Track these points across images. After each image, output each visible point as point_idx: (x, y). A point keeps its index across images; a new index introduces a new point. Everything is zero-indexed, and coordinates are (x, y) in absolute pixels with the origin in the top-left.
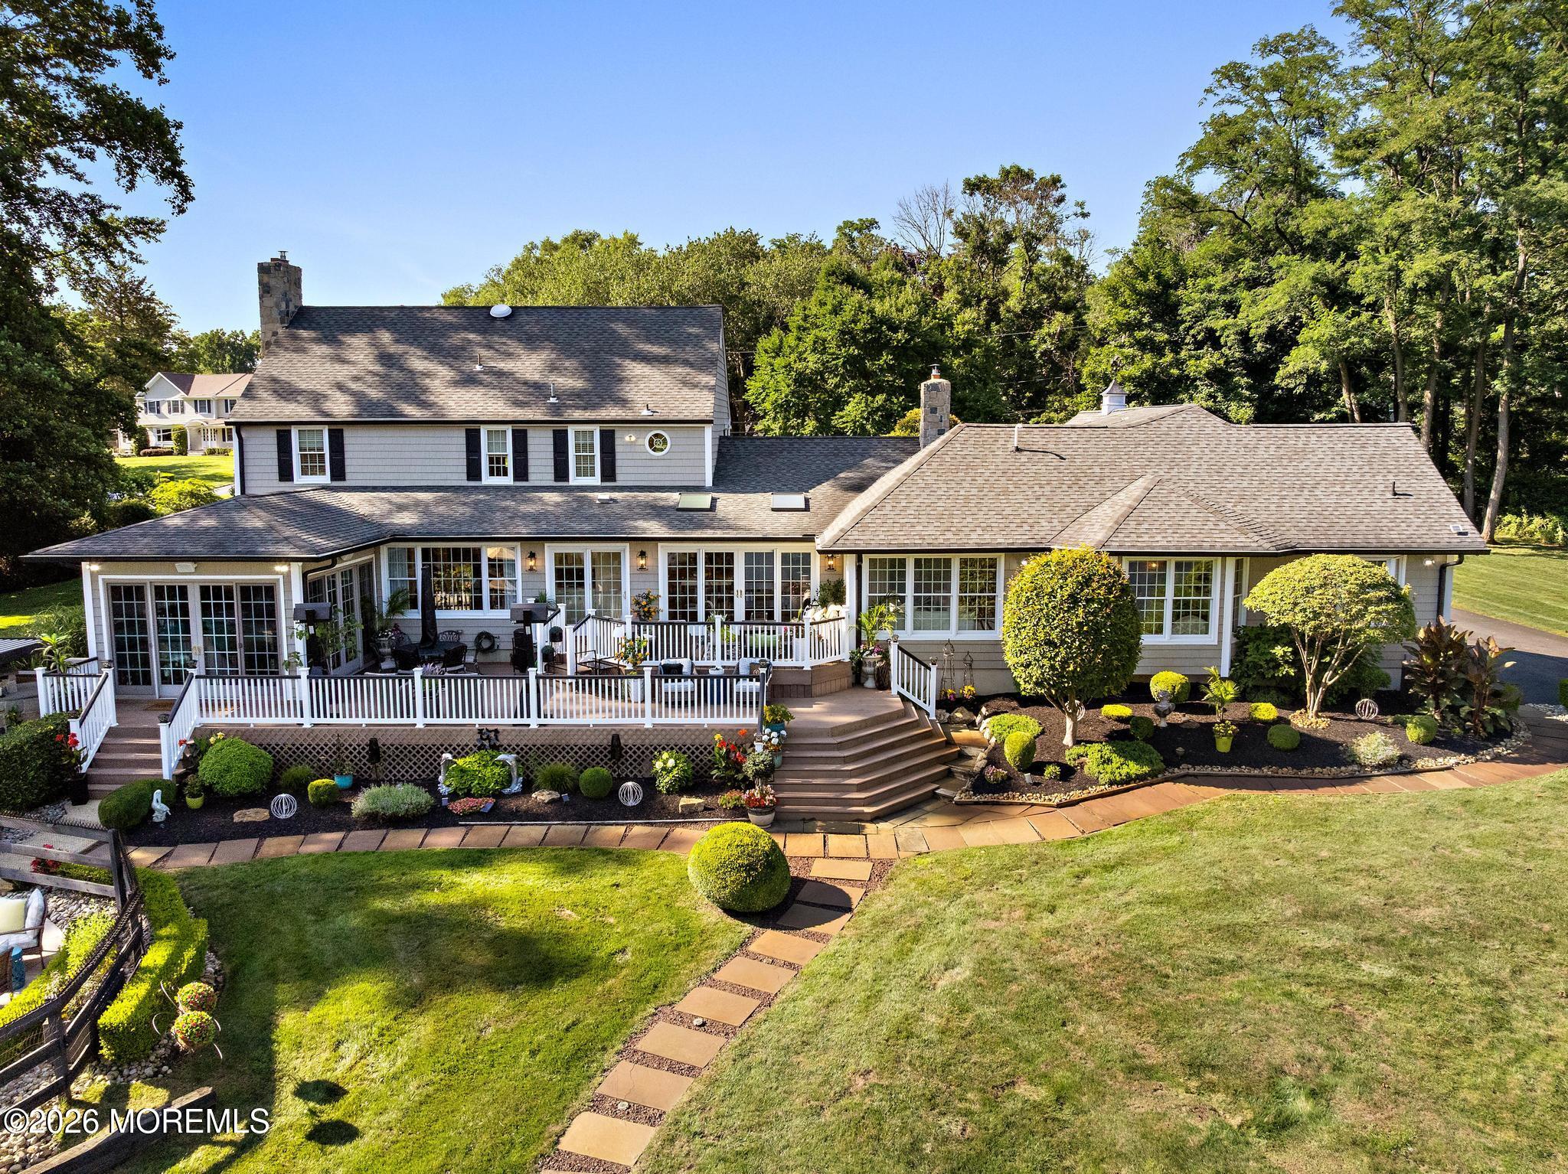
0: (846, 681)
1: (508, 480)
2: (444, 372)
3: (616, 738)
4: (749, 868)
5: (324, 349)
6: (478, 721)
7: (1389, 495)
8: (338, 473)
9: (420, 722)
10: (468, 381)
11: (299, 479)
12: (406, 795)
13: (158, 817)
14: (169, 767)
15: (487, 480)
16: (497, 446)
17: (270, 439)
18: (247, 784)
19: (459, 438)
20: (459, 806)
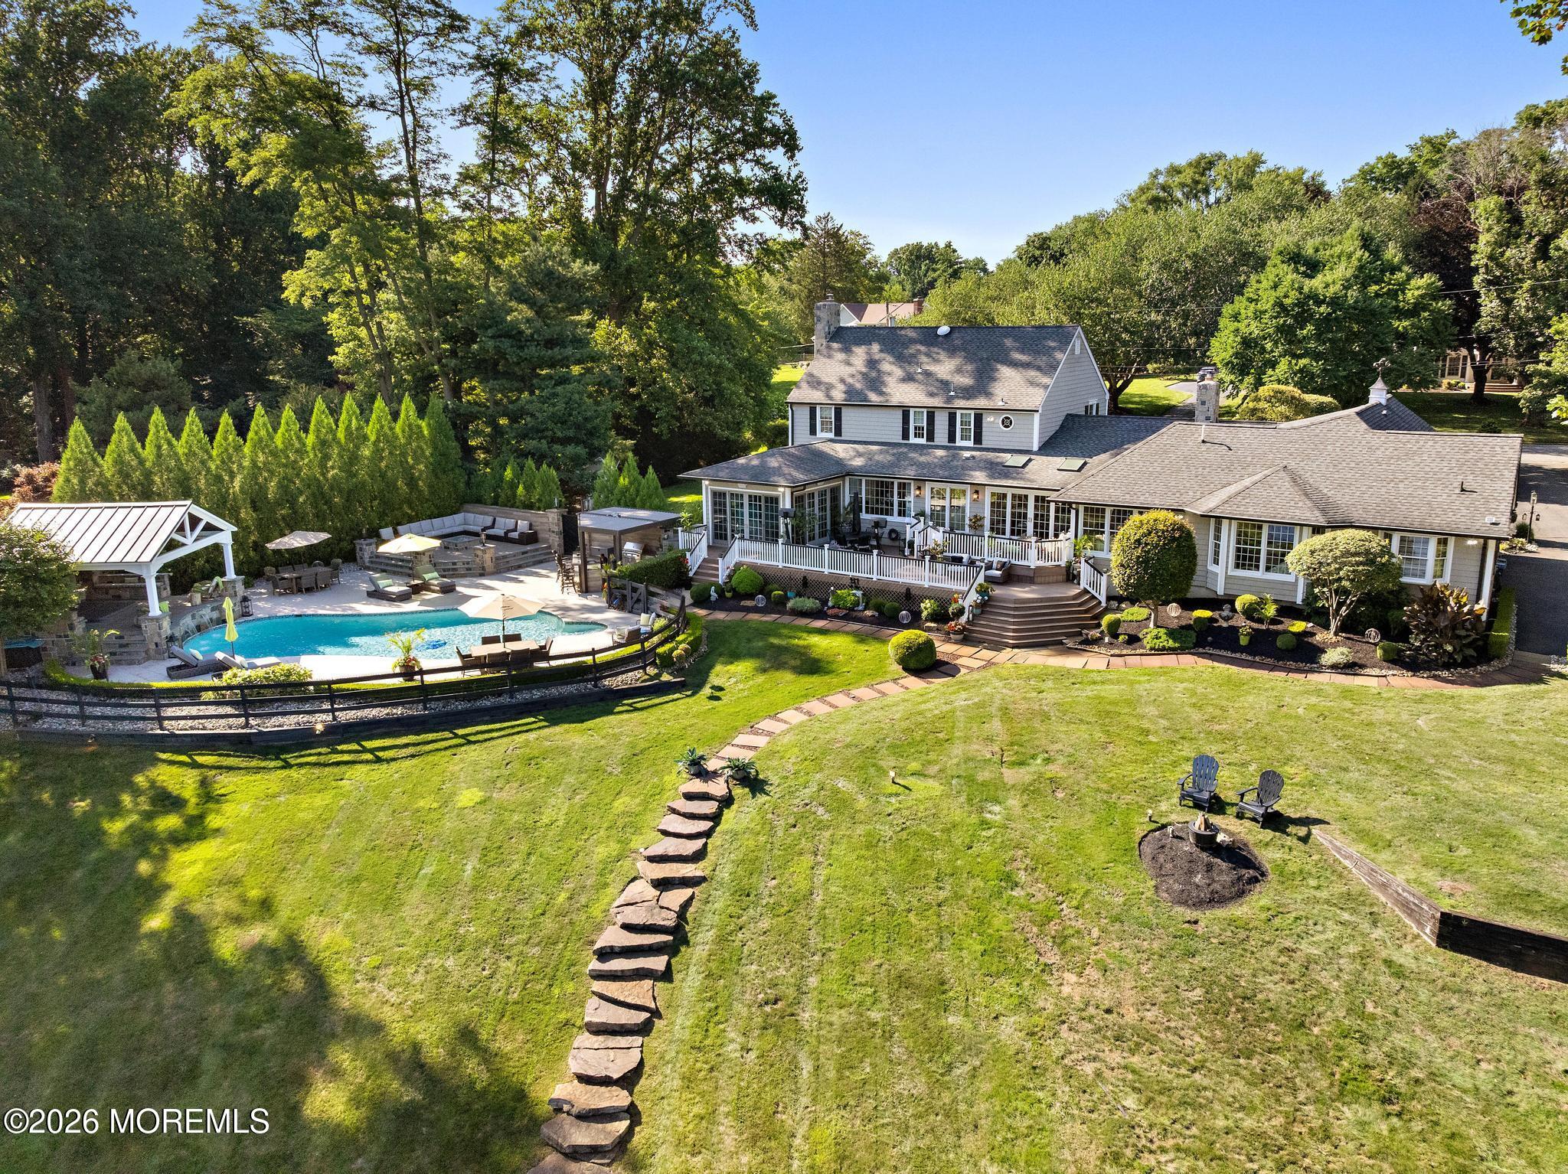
0: (1060, 578)
1: (923, 441)
2: (898, 372)
3: (908, 590)
4: (909, 648)
5: (840, 356)
6: (851, 574)
7: (1458, 491)
8: (838, 432)
9: (826, 571)
10: (909, 378)
11: (820, 434)
12: (809, 603)
13: (713, 599)
14: (721, 579)
15: (913, 440)
16: (920, 421)
17: (807, 411)
18: (749, 589)
19: (899, 414)
20: (830, 612)
